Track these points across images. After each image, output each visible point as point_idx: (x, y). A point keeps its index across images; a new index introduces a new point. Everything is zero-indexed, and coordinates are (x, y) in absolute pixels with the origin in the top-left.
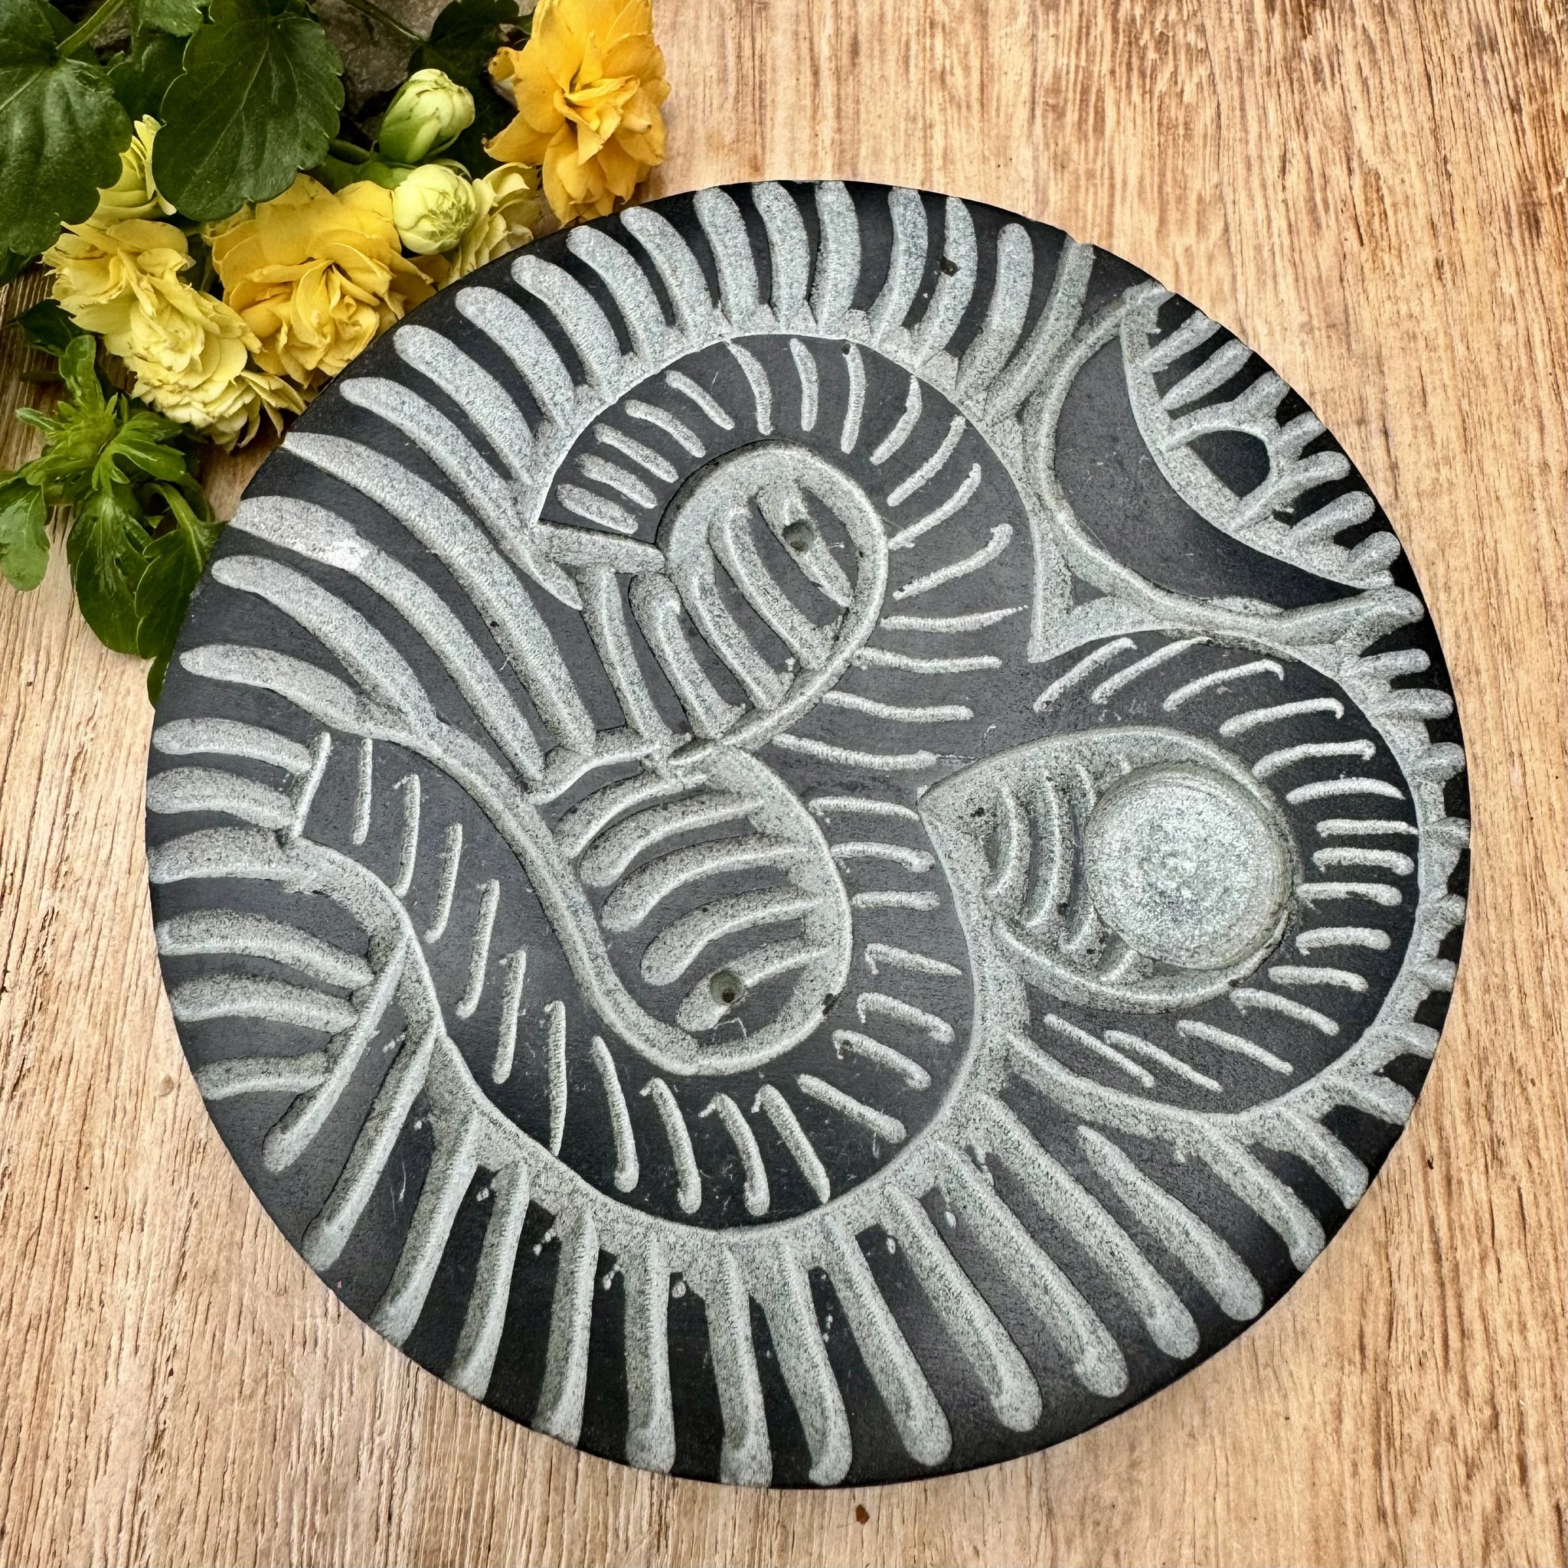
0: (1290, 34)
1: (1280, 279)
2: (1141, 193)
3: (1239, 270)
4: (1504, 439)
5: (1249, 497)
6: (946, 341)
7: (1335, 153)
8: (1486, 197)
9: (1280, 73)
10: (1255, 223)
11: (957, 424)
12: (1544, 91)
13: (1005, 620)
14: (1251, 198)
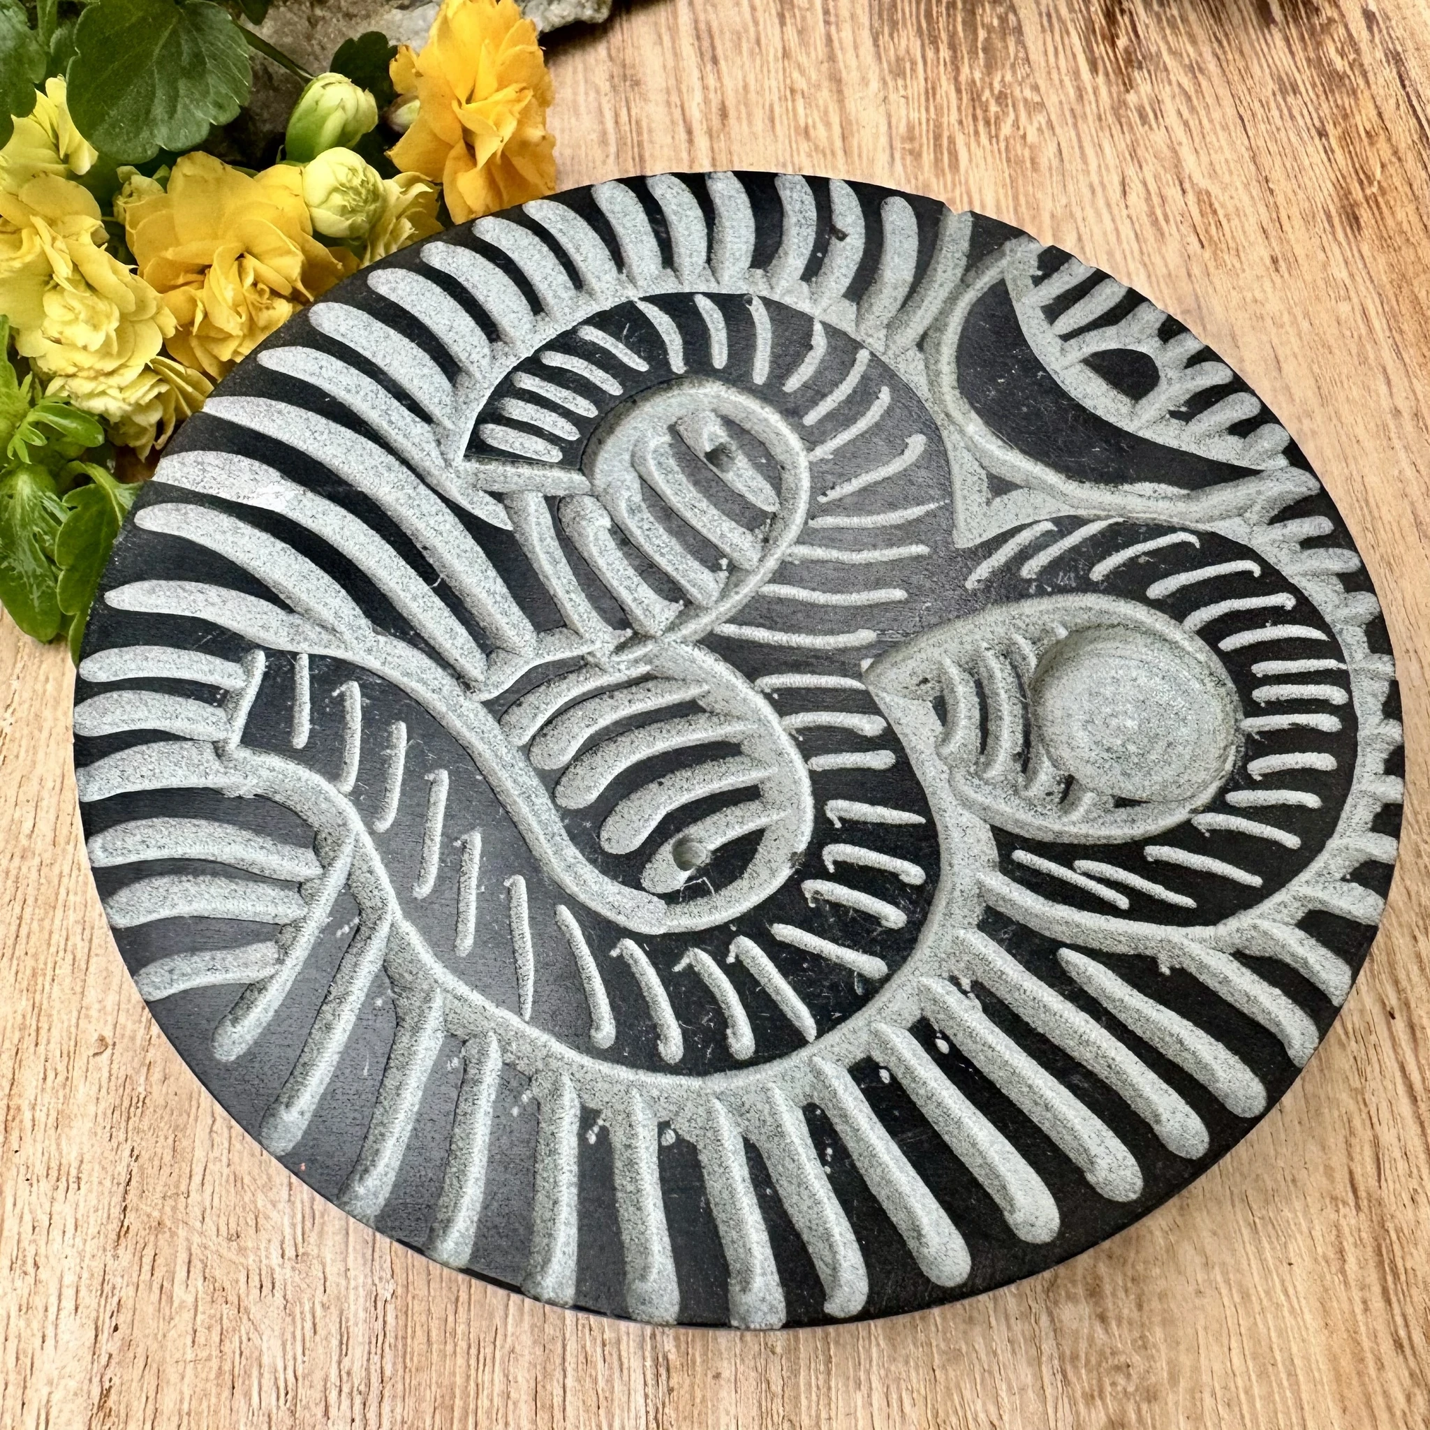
0: (1114, 89)
6: (843, 290)
7: (1169, 177)
8: (1307, 205)
9: (1111, 119)
10: (1105, 234)
11: (863, 356)
12: (1345, 117)
13: (928, 514)
14: (1098, 214)
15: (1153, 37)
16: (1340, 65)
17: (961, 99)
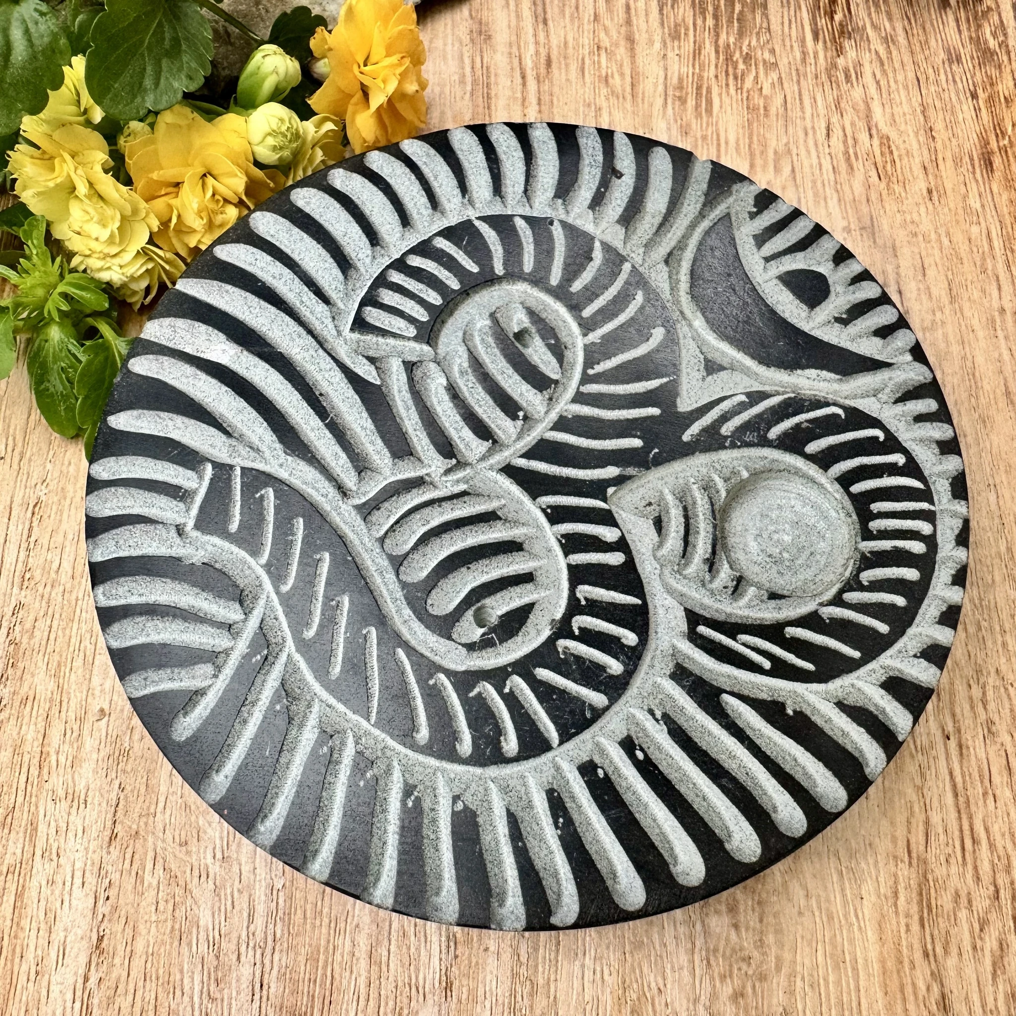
0: (829, 54)
1: (829, 201)
2: (737, 149)
3: (802, 195)
4: (976, 295)
5: (818, 309)
6: (617, 217)
7: (861, 125)
8: (957, 150)
9: (824, 77)
10: (811, 166)
11: (627, 267)
12: (992, 85)
13: (661, 386)
14: (808, 152)
15: (861, 14)
16: (992, 43)
17: (718, 58)
